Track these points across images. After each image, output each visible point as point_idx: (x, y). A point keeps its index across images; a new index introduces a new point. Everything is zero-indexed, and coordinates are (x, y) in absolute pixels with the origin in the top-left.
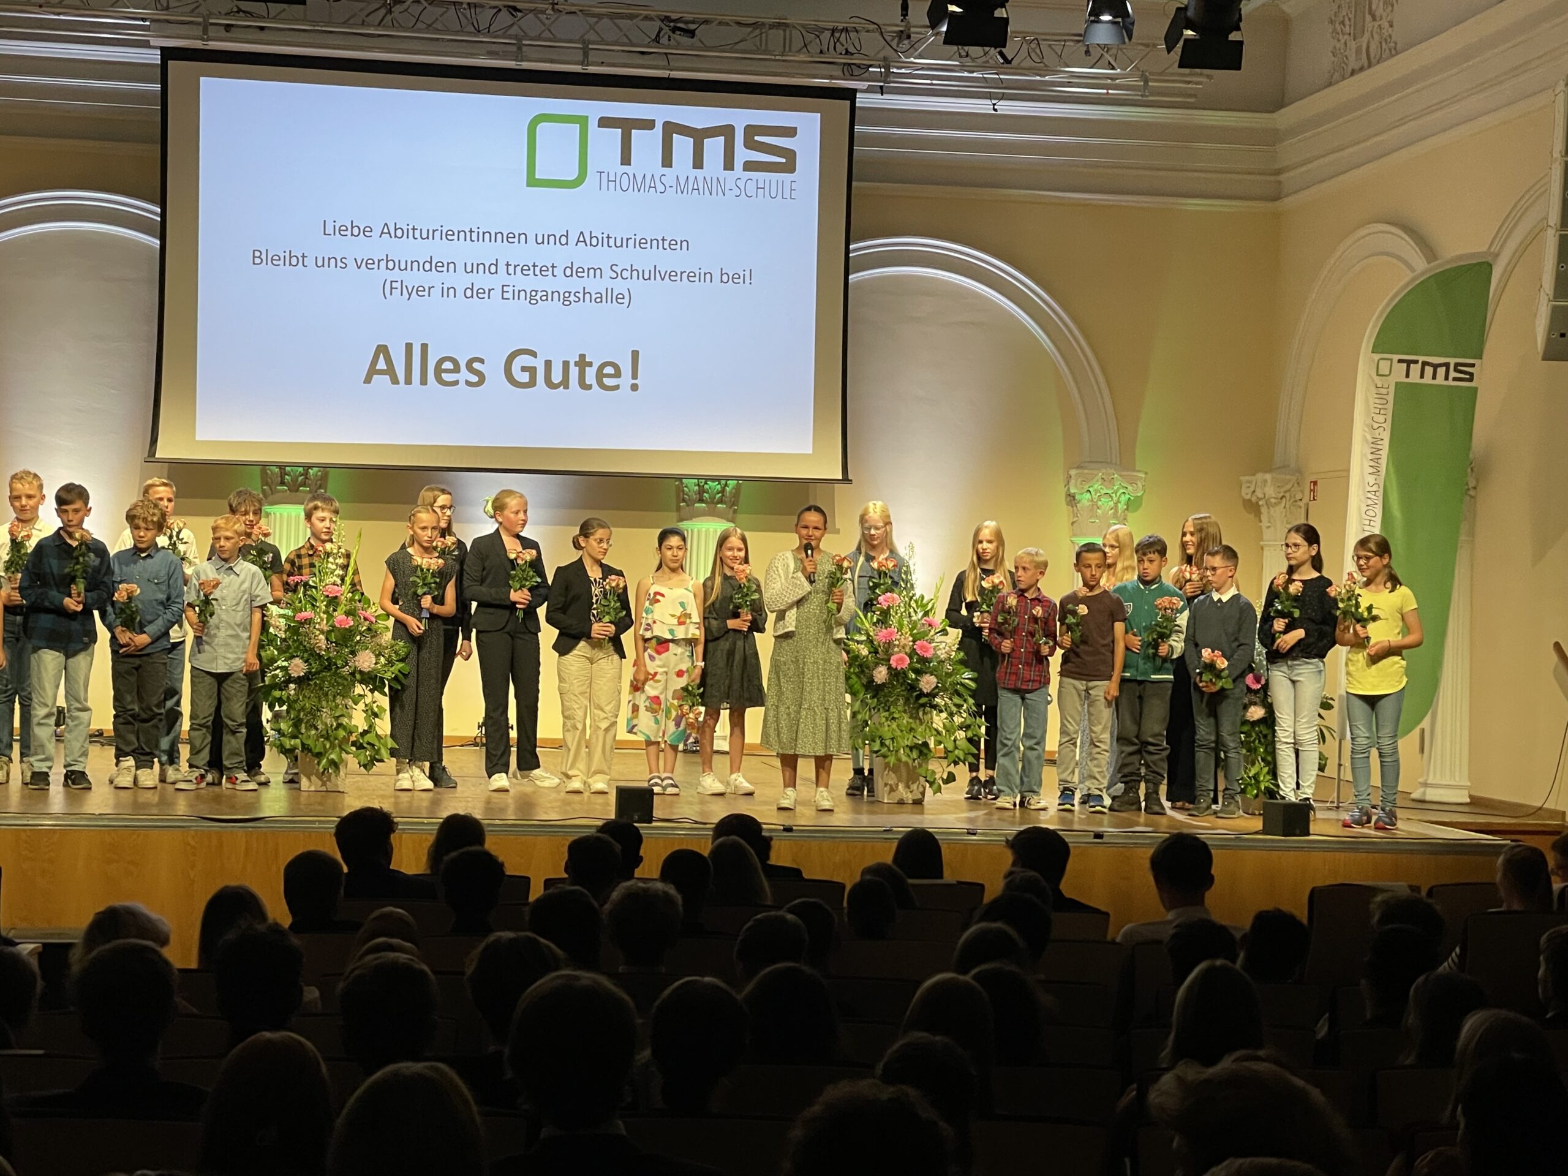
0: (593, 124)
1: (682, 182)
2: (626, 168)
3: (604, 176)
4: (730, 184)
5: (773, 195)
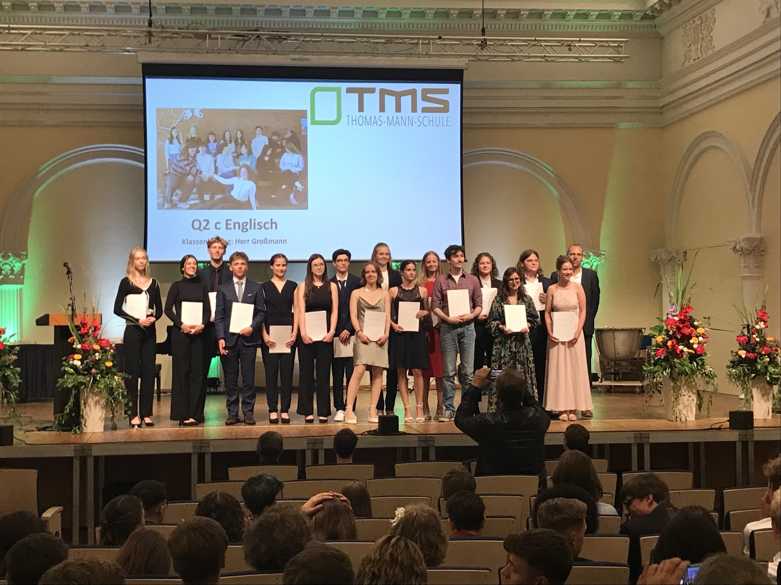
0: (343, 91)
1: (390, 120)
2: (361, 113)
3: (350, 118)
4: (415, 119)
5: (438, 124)
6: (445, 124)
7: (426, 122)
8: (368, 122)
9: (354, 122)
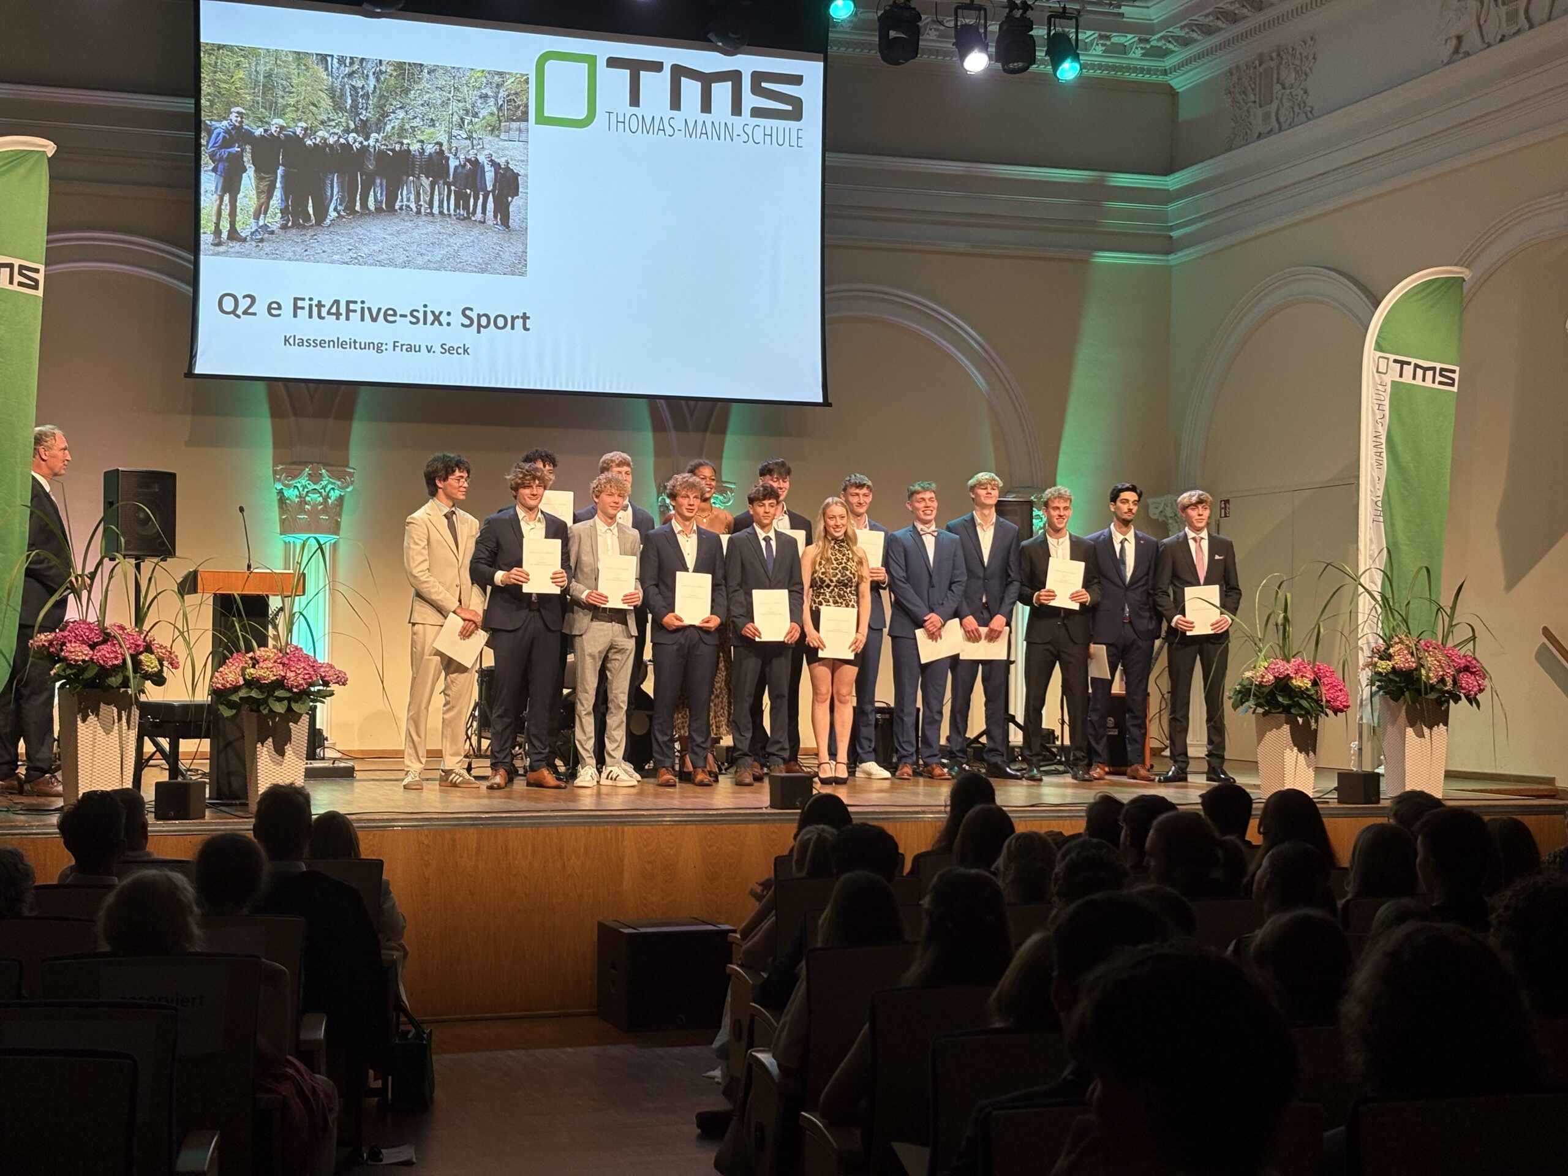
0: (601, 63)
1: (691, 126)
2: (634, 110)
3: (613, 116)
4: (738, 130)
5: (781, 143)
6: (794, 142)
7: (759, 135)
8: (648, 126)
9: (621, 125)
